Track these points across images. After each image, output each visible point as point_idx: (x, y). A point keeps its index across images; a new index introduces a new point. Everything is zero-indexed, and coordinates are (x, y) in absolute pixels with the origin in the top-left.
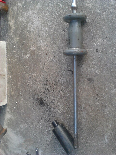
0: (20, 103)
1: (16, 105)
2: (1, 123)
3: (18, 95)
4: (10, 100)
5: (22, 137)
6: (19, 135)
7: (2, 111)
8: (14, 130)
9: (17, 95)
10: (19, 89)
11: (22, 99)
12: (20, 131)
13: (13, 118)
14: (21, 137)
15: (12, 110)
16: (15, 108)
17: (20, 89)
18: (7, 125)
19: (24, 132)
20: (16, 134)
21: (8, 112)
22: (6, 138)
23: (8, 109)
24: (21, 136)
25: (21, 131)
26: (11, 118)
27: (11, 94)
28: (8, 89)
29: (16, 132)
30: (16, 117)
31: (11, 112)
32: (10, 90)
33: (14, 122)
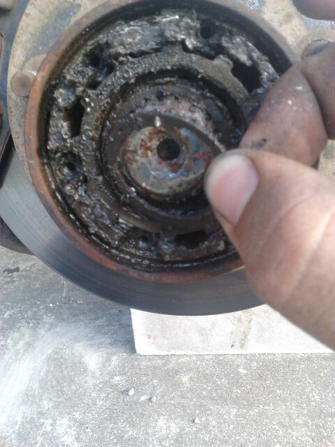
0: (156, 417)
1: (143, 398)
2: (58, 329)
3: (184, 407)
4: (155, 367)
5: (17, 427)
6: (23, 408)
7: (106, 333)
8: (44, 386)
9: (184, 401)
10: (210, 410)
11: (174, 429)
12: (41, 414)
13: (91, 381)
14: (19, 419)
15: (118, 378)
16: (132, 392)
17: (210, 418)
18: (57, 353)
19: (40, 439)
20: (29, 398)
21: (108, 360)
22: (7, 349)
23: (118, 358)
24: (22, 423)
25: (42, 420)
26: (86, 370)
27: (177, 372)
28: (194, 358)
29: (33, 396)
30: (94, 394)
31: (112, 375)
32: (191, 370)
33: (73, 387)
